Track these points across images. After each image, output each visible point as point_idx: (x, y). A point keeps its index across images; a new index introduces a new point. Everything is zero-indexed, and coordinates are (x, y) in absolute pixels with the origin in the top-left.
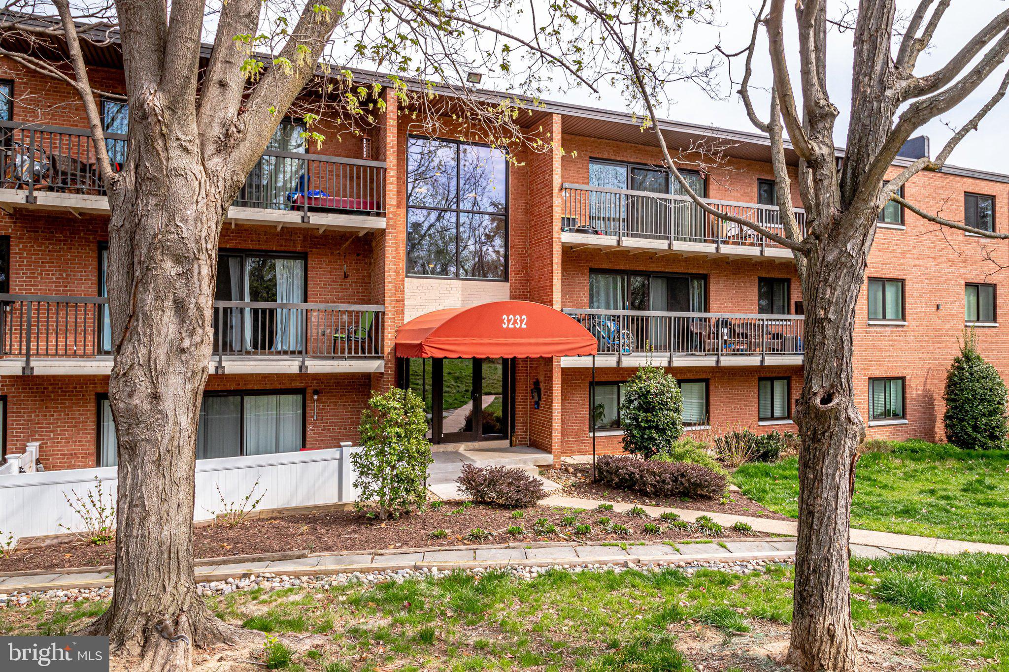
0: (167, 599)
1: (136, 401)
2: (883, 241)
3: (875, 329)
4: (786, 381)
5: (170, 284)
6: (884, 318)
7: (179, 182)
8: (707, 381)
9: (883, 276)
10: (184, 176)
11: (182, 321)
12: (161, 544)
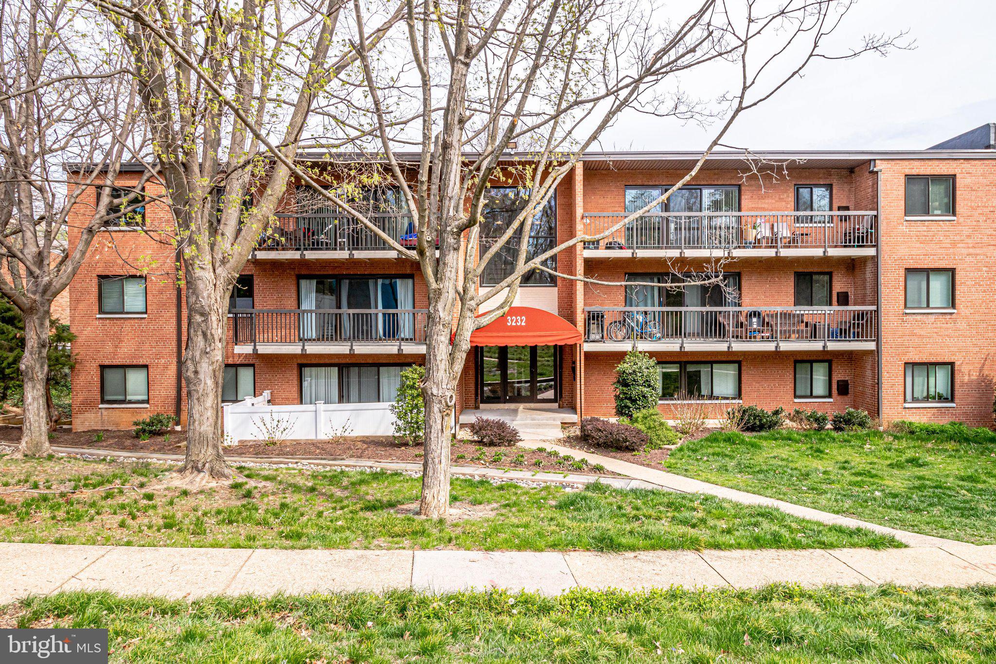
0: (201, 456)
1: (189, 374)
2: (926, 233)
3: (914, 317)
4: (827, 364)
5: (199, 325)
6: (928, 306)
7: (199, 282)
8: (739, 363)
9: (926, 267)
10: (202, 280)
11: (206, 341)
12: (200, 433)
